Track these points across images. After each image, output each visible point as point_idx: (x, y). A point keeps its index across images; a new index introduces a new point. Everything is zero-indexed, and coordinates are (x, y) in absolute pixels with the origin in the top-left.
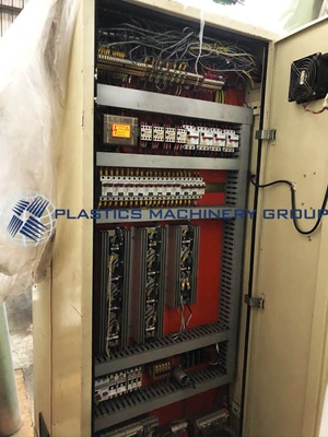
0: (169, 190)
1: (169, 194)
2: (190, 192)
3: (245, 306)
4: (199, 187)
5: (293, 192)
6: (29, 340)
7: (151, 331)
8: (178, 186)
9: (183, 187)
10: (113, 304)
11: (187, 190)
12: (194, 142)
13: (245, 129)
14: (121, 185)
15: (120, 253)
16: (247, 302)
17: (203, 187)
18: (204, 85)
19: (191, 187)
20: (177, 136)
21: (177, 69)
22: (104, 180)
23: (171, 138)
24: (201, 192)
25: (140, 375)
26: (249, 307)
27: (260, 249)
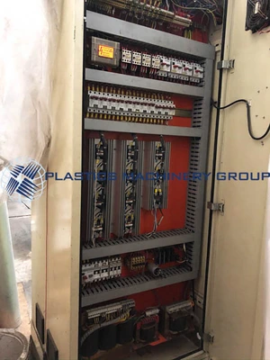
0: (145, 108)
1: (145, 111)
2: (163, 112)
3: (208, 211)
4: (170, 108)
5: (248, 107)
6: (29, 263)
7: (129, 228)
8: (153, 105)
9: (157, 107)
10: (99, 200)
11: (161, 110)
12: (166, 69)
13: (208, 63)
14: (105, 99)
15: (104, 158)
16: (210, 207)
17: (173, 108)
18: (175, 22)
19: (164, 108)
20: (152, 62)
21: (153, 5)
22: (92, 94)
23: (147, 63)
24: (172, 113)
25: (120, 264)
26: (211, 211)
27: (220, 163)
